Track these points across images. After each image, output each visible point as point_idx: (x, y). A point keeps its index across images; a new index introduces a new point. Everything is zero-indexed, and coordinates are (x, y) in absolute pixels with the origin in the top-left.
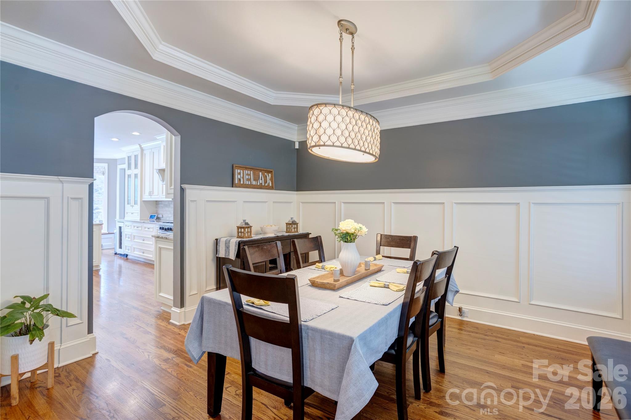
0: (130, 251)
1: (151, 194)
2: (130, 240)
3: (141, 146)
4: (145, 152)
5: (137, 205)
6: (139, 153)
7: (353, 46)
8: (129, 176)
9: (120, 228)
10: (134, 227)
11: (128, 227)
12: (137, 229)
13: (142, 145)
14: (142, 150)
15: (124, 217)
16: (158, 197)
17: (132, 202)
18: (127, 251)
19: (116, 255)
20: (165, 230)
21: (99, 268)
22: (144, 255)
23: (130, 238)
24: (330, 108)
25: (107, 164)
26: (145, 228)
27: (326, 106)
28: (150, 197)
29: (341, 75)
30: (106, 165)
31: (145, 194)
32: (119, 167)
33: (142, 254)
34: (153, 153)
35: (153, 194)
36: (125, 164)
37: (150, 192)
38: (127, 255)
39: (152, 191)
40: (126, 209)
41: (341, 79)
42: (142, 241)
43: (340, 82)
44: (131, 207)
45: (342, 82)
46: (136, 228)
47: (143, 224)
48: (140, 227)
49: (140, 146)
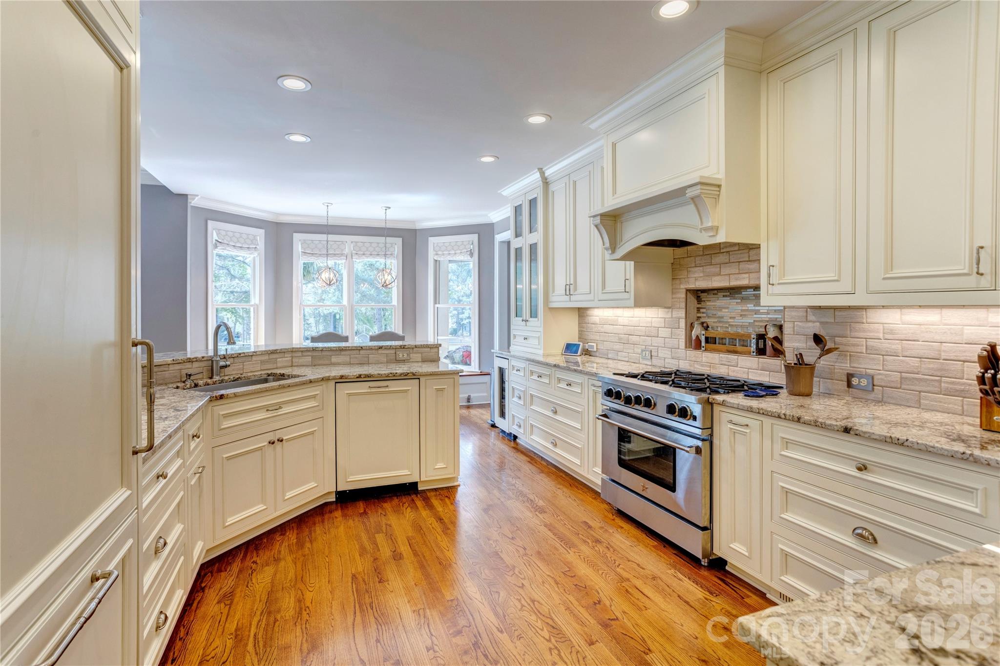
0: (521, 430)
1: (569, 290)
2: (522, 402)
3: (544, 173)
4: (552, 188)
5: (536, 319)
6: (539, 194)
8: (518, 251)
9: (501, 371)
10: (532, 373)
11: (518, 373)
12: (538, 379)
13: (547, 169)
14: (546, 182)
15: (509, 345)
16: (591, 297)
17: (526, 311)
18: (515, 427)
19: (494, 429)
20: (616, 398)
21: (456, 484)
22: (557, 450)
23: (522, 397)
25: (477, 235)
26: (559, 380)
28: (567, 298)
30: (475, 237)
31: (554, 292)
32: (500, 237)
33: (550, 446)
34: (575, 182)
35: (575, 290)
36: (509, 229)
37: (568, 287)
38: (515, 437)
39: (572, 282)
40: (512, 327)
42: (550, 414)
44: (524, 322)
46: (535, 377)
47: (554, 369)
48: (546, 375)
49: (542, 173)
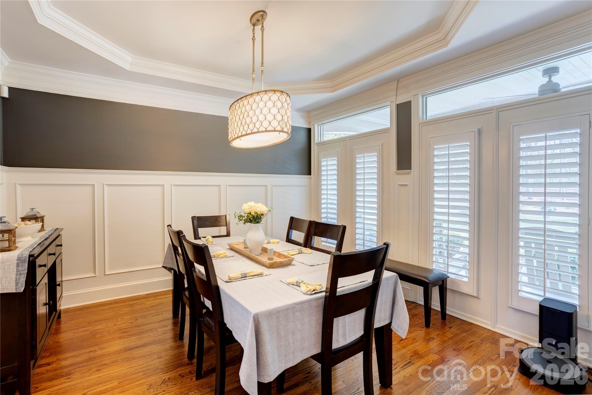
7: (254, 36)
24: (270, 95)
27: (266, 93)
29: (262, 63)
41: (263, 68)
43: (262, 70)
45: (263, 70)
